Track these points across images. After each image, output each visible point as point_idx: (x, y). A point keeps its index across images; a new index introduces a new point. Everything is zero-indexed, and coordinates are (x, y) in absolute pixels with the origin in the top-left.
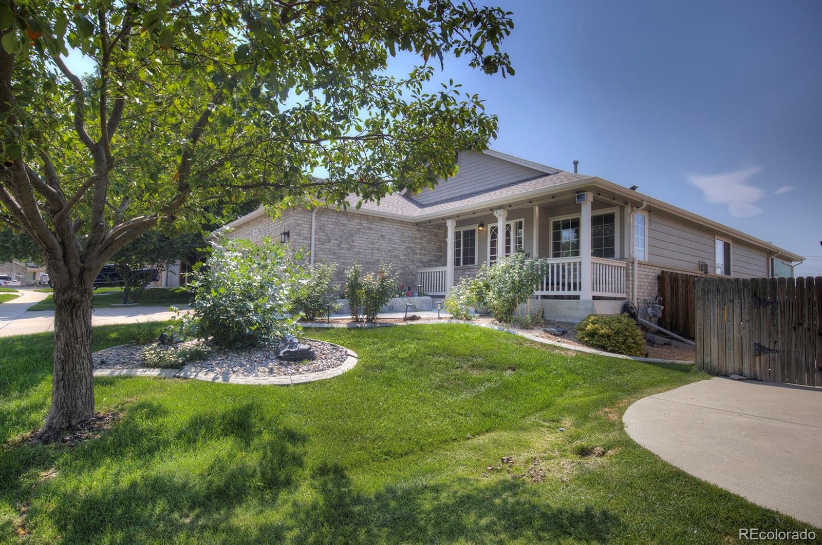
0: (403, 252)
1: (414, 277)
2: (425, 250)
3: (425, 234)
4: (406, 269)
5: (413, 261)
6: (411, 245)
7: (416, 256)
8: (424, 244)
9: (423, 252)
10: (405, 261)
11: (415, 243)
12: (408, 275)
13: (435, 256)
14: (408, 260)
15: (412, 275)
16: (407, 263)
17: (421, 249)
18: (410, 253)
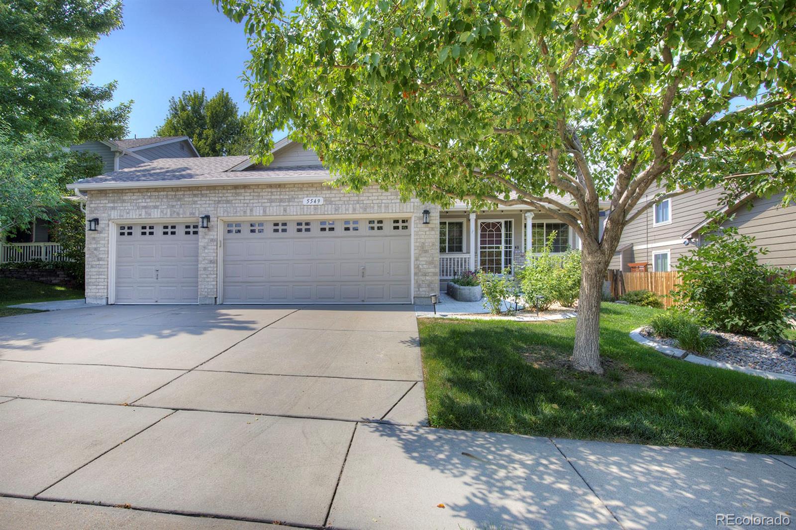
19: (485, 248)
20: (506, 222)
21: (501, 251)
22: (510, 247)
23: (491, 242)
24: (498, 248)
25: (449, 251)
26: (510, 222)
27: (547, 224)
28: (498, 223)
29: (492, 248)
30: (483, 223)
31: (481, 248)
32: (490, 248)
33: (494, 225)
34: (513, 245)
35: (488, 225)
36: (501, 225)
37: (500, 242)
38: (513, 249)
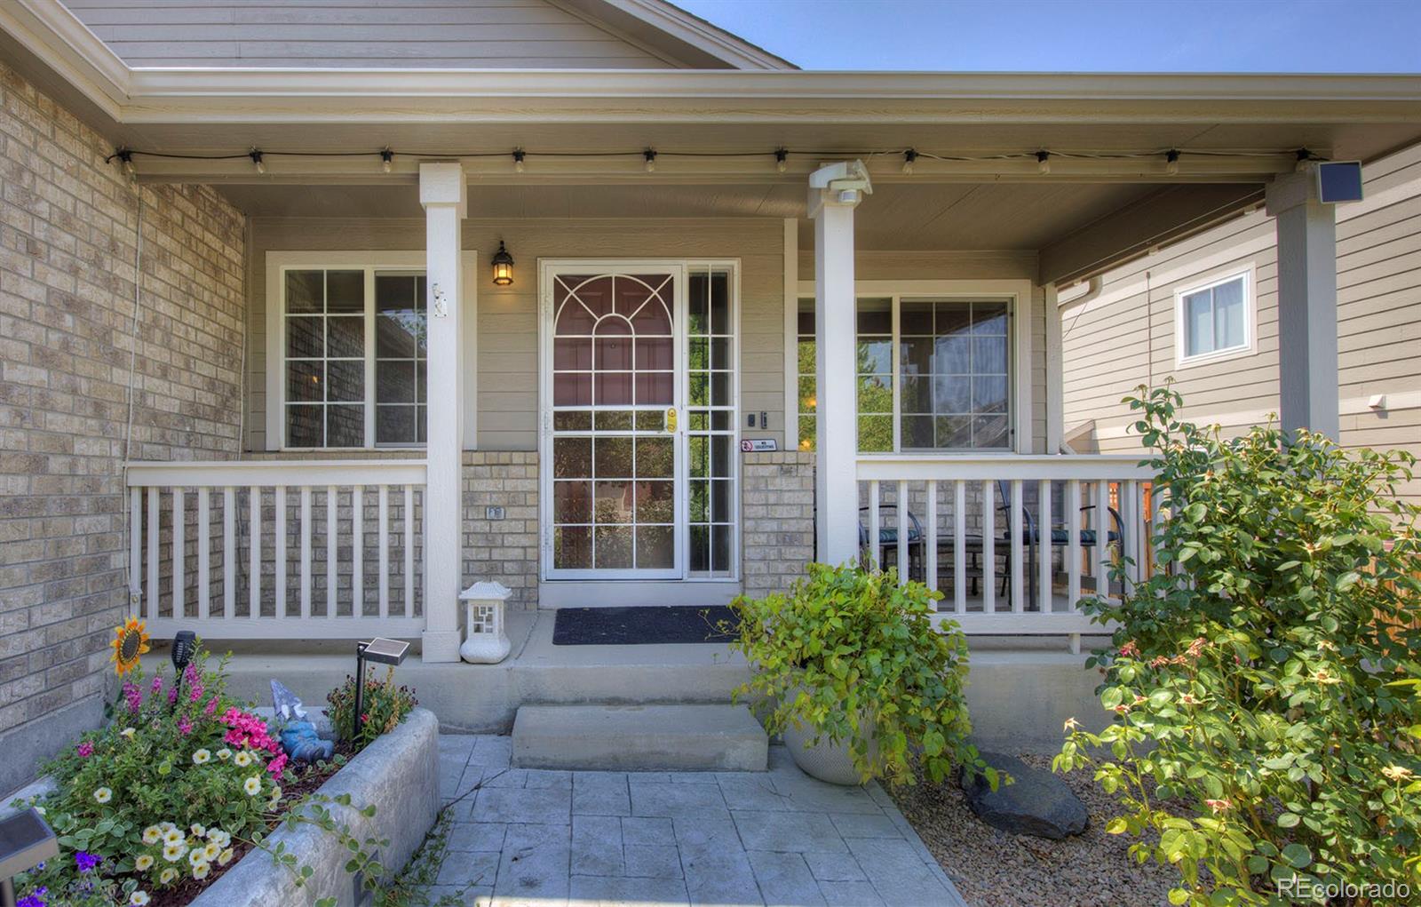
0: (30, 332)
1: (105, 520)
2: (167, 345)
3: (163, 240)
4: (57, 464)
5: (99, 409)
6: (86, 292)
7: (118, 375)
8: (162, 307)
9: (155, 353)
10: (45, 403)
11: (111, 283)
12: (71, 509)
13: (212, 384)
14: (63, 400)
15: (101, 507)
16: (57, 422)
17: (146, 332)
18: (79, 345)
19: (582, 421)
20: (697, 282)
21: (669, 441)
22: (721, 420)
23: (612, 389)
24: (654, 420)
25: (381, 437)
26: (721, 282)
27: (905, 307)
28: (655, 280)
29: (623, 420)
30: (572, 280)
31: (562, 420)
32: (603, 420)
33: (630, 291)
34: (735, 408)
35: (598, 290)
36: (668, 293)
37: (661, 389)
38: (735, 431)
